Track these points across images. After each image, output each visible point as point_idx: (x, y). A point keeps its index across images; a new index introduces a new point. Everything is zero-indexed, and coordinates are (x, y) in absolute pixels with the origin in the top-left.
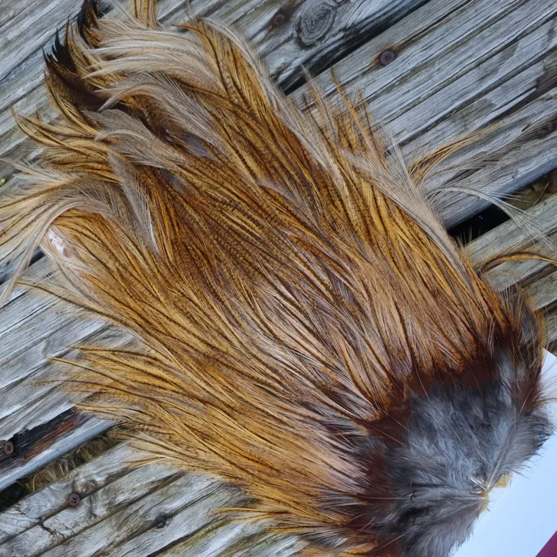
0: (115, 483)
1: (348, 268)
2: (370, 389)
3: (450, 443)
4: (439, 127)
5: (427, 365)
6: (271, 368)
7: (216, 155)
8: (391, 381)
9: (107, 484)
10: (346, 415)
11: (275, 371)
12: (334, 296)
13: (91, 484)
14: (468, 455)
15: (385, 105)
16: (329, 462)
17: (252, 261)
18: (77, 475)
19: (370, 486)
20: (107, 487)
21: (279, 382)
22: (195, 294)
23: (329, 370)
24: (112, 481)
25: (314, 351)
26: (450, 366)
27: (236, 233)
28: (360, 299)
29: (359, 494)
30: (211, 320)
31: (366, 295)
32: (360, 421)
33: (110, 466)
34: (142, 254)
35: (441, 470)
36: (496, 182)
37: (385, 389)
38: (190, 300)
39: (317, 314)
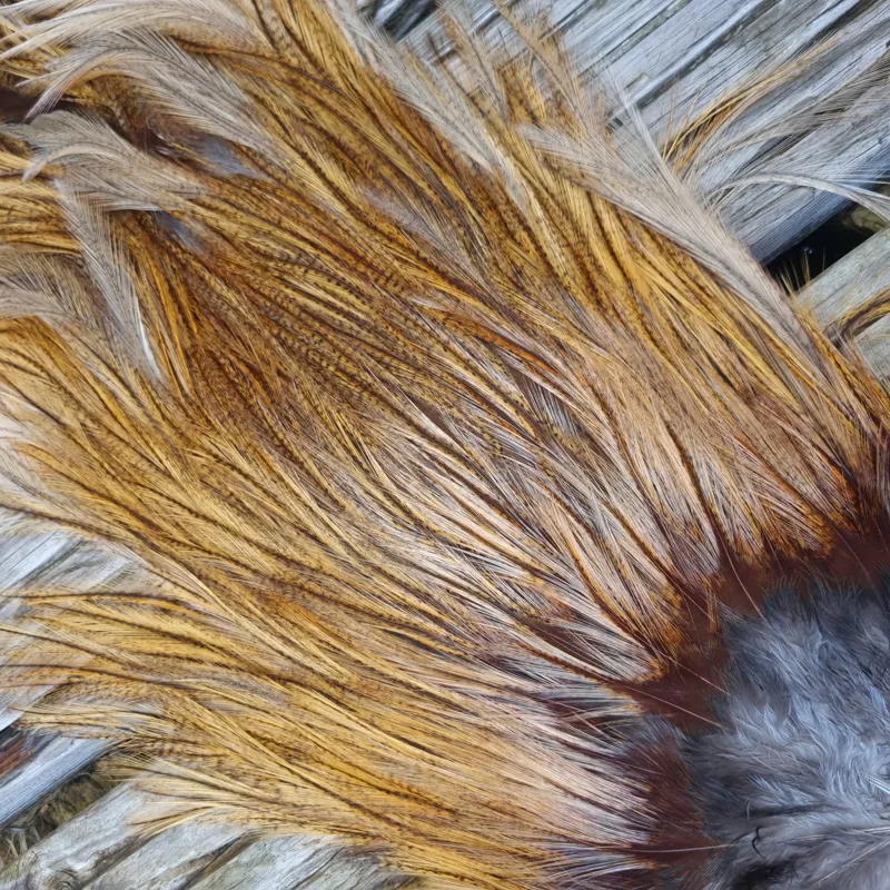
0: (112, 872)
1: (558, 362)
2: (633, 613)
3: (823, 711)
4: (712, 61)
5: (753, 547)
6: (416, 592)
7: (262, 169)
8: (677, 592)
9: (98, 875)
10: (588, 674)
11: (426, 598)
12: (535, 425)
13: (65, 877)
14: (866, 734)
15: (597, 32)
16: (562, 782)
17: (355, 371)
18: (34, 862)
19: (657, 826)
20: (97, 882)
21: (436, 620)
22: (243, 454)
23: (540, 582)
24: (107, 867)
25: (504, 545)
26: (803, 544)
27: (316, 317)
28: (591, 426)
29: (635, 846)
30: (280, 504)
31: (602, 415)
32: (620, 685)
33: (101, 837)
34: (127, 387)
35: (809, 774)
36: (846, 155)
37: (665, 611)
38: (234, 468)
39: (502, 466)
